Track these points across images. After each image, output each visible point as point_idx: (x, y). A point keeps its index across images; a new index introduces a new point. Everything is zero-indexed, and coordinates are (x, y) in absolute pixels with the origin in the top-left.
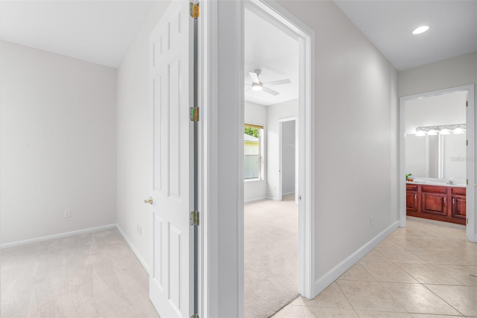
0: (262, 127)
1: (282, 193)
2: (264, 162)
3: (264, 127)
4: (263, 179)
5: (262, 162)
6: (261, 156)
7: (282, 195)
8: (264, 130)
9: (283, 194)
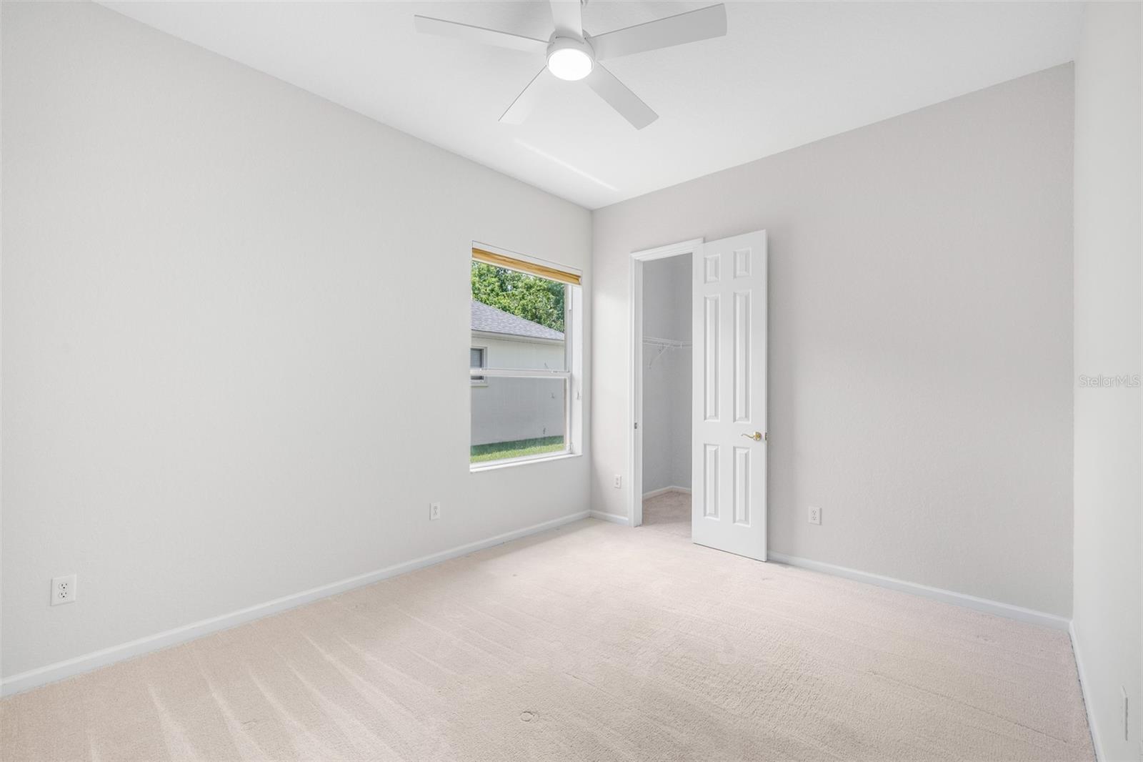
0: (576, 278)
1: (643, 493)
2: (583, 397)
3: (584, 279)
4: (578, 450)
5: (575, 395)
6: (571, 375)
7: (643, 497)
8: (583, 290)
9: (645, 494)
